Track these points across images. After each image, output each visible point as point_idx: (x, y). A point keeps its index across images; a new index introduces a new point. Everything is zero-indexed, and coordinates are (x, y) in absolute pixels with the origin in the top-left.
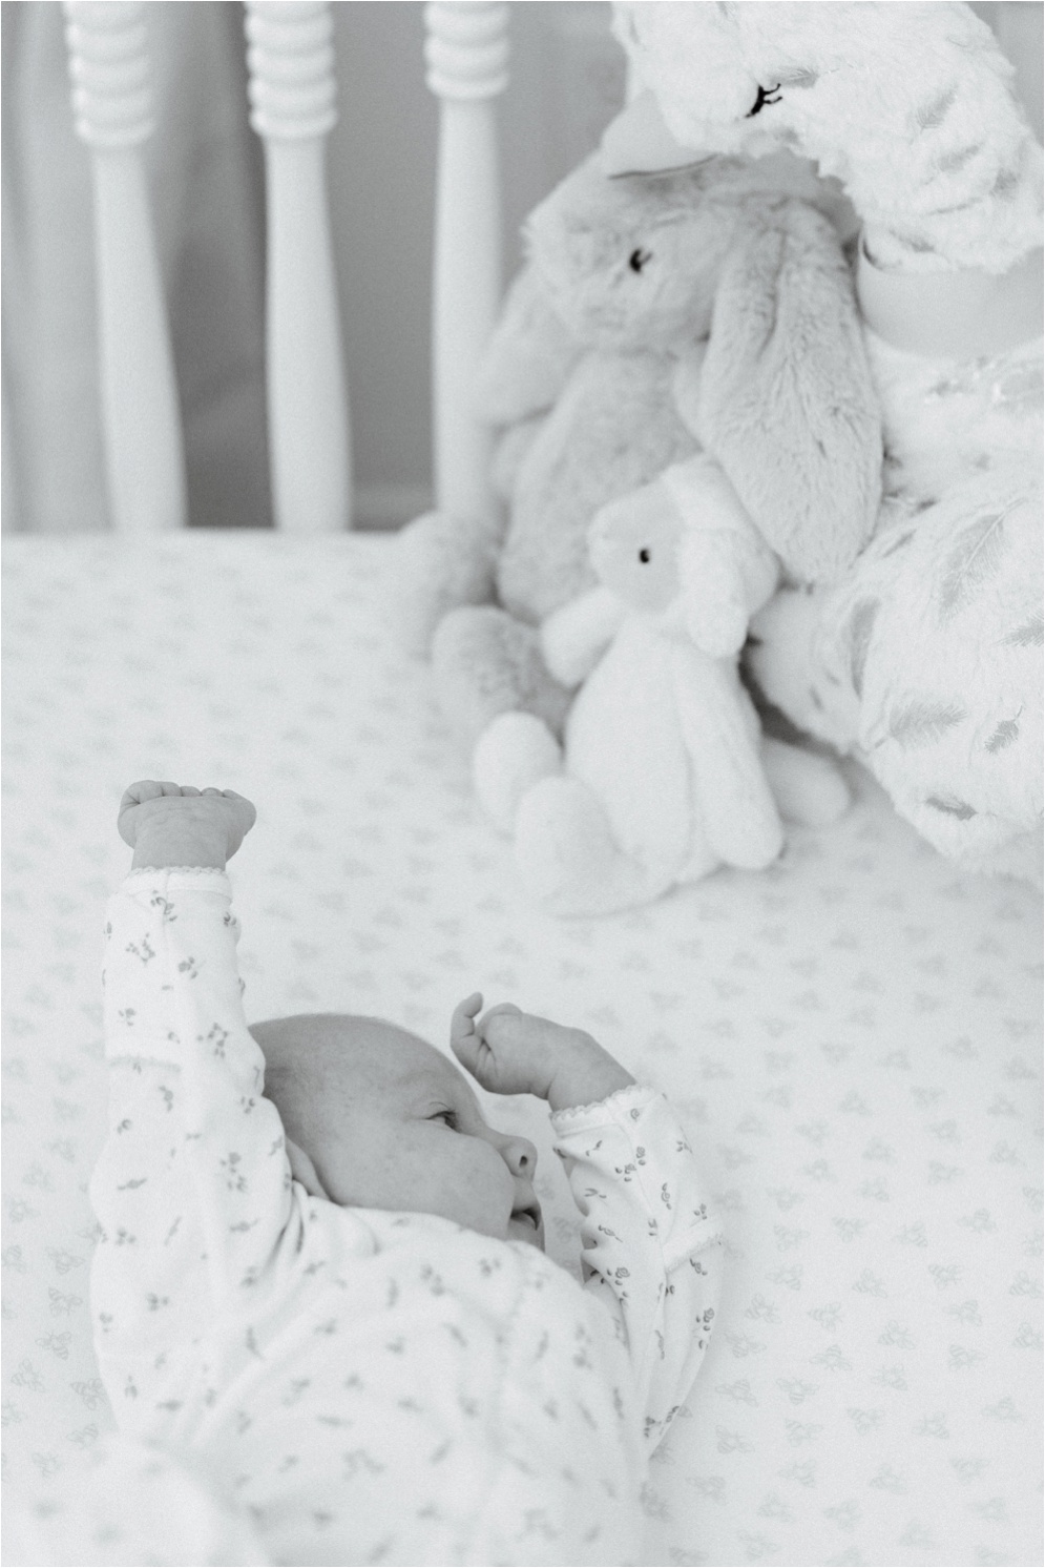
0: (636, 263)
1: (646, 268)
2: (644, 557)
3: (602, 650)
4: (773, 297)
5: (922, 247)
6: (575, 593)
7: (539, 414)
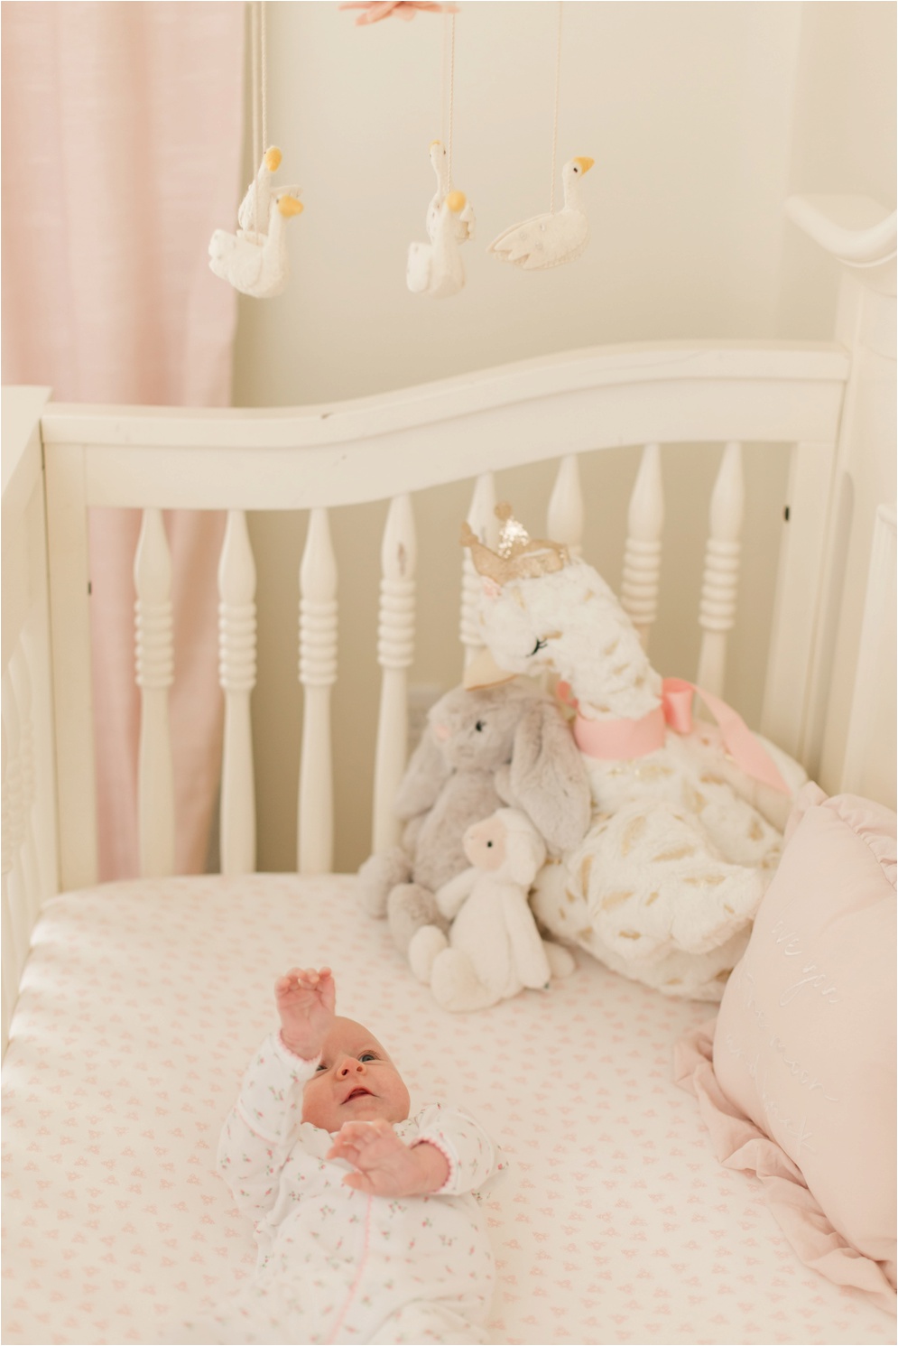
0: (479, 727)
1: (484, 728)
2: (490, 845)
3: (463, 901)
4: (540, 737)
5: (605, 709)
6: (450, 878)
7: (425, 811)
